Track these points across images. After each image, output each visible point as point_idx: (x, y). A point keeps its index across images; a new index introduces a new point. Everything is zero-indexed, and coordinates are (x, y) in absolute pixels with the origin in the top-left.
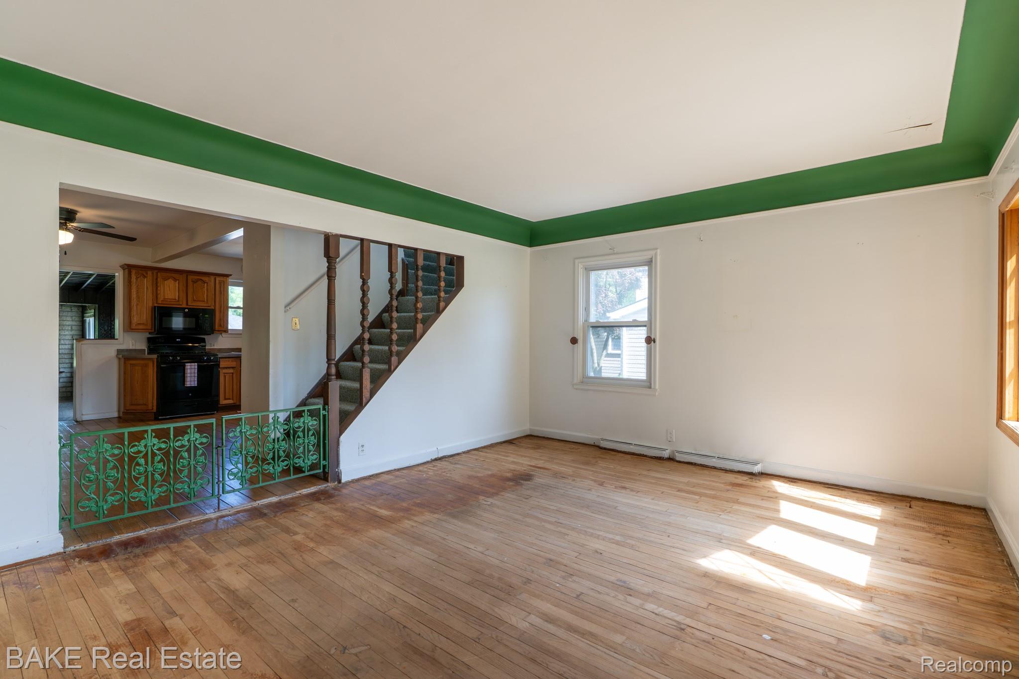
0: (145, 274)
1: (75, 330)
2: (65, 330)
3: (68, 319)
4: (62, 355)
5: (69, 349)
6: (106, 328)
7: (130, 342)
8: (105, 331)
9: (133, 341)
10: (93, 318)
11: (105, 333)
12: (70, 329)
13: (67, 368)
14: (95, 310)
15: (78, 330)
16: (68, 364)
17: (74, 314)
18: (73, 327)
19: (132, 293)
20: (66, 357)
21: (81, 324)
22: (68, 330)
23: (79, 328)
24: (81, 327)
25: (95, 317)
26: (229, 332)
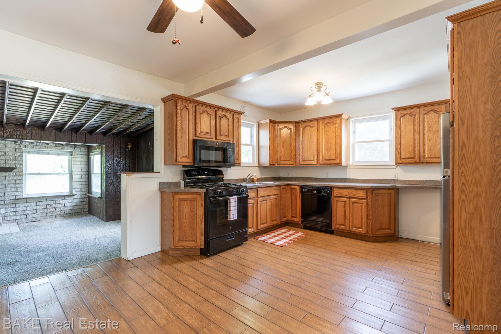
0: (187, 106)
1: (84, 164)
2: (77, 164)
3: (79, 157)
4: (75, 182)
5: (79, 178)
6: (111, 163)
7: (169, 174)
8: (110, 165)
9: (172, 174)
10: (100, 155)
11: (110, 166)
12: (80, 163)
13: (78, 192)
14: (101, 149)
15: (86, 165)
16: (79, 189)
17: (82, 153)
18: (82, 162)
19: (178, 125)
20: (77, 184)
21: (87, 160)
22: (78, 165)
23: (86, 163)
24: (87, 162)
25: (101, 154)
26: (242, 165)
